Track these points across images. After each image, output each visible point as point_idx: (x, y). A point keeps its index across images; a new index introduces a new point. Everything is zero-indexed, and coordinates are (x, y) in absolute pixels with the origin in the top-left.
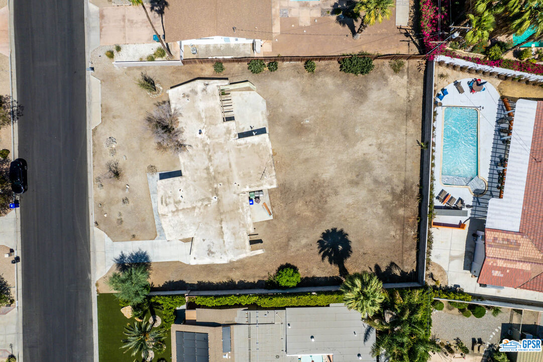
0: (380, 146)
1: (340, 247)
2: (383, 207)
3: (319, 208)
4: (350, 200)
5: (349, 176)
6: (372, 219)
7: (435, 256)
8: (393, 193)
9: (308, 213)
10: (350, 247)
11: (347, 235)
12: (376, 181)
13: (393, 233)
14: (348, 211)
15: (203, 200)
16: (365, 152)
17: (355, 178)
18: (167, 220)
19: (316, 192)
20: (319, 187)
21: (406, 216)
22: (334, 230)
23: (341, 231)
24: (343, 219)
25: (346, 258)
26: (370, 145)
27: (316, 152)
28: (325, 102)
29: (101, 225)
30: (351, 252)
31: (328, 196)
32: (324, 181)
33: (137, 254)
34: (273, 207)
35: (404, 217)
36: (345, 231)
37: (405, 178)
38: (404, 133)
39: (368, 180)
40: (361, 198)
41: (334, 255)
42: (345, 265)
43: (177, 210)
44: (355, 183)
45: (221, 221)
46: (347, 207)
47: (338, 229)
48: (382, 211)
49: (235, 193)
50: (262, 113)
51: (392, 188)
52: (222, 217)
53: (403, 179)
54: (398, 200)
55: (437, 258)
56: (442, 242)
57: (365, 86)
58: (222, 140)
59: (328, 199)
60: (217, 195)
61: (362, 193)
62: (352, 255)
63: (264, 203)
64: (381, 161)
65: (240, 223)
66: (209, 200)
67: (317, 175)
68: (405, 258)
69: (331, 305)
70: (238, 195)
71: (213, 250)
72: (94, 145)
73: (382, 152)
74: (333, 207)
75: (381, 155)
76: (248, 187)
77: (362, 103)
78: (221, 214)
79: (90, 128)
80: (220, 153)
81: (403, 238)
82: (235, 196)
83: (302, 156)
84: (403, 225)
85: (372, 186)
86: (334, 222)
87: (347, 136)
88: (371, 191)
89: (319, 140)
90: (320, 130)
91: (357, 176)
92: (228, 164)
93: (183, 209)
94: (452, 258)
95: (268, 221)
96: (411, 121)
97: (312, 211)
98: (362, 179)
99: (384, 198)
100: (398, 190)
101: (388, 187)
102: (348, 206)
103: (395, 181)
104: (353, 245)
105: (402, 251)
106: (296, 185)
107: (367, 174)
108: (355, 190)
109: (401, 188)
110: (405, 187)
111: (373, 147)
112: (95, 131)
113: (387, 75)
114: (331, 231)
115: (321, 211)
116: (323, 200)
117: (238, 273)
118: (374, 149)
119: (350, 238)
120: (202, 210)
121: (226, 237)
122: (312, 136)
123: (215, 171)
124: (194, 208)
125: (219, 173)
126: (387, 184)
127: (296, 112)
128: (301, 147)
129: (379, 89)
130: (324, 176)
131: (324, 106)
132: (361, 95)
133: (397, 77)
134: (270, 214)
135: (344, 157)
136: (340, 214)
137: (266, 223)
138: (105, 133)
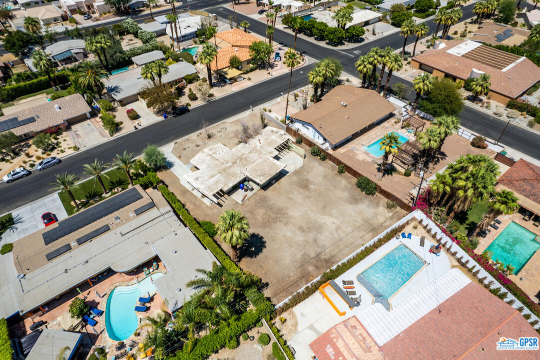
0: (338, 228)
1: (253, 249)
2: (303, 256)
3: (268, 221)
4: (289, 234)
5: (303, 224)
6: (289, 255)
7: (302, 313)
8: (318, 255)
9: (260, 218)
10: (259, 254)
11: (265, 247)
12: (315, 240)
13: (292, 274)
14: (281, 238)
15: (226, 161)
16: (326, 223)
17: (305, 228)
18: (201, 154)
19: (277, 214)
20: (282, 214)
21: (311, 273)
22: (262, 238)
23: (265, 242)
24: (274, 238)
25: (249, 256)
26: (333, 223)
27: (300, 200)
28: (331, 188)
29: (176, 145)
30: (256, 257)
31: (281, 221)
32: (287, 214)
33: (171, 162)
34: (248, 199)
35: (309, 273)
36: (266, 245)
37: (335, 255)
38: (361, 235)
39: (311, 236)
40: (296, 239)
41: (245, 249)
42: (243, 258)
43: (210, 155)
44: (302, 229)
45: (220, 173)
46: (283, 236)
47: (264, 240)
48: (300, 257)
49: (241, 171)
50: (295, 167)
51: (321, 253)
52: (223, 172)
53: (333, 254)
54: (317, 261)
55: (301, 316)
56: (317, 310)
57: (361, 199)
58: (264, 152)
59: (278, 223)
60: (233, 164)
61: (300, 238)
62: (254, 259)
63: (246, 195)
64: (330, 234)
65: (225, 181)
66: (228, 163)
67: (287, 208)
68: (281, 295)
69: (208, 250)
70: (241, 173)
71: (199, 179)
72: (217, 125)
73: (336, 232)
74: (276, 228)
75: (334, 232)
76: (249, 174)
77: (351, 204)
78: (224, 171)
79: (225, 121)
80: (257, 155)
81: (294, 283)
82: (239, 172)
83: (290, 196)
84: (303, 277)
85: (310, 240)
86: (266, 235)
87: (325, 208)
88: (307, 242)
89: (308, 197)
90: (314, 195)
91: (308, 228)
92: (253, 161)
93: (213, 157)
94: (312, 327)
95: (237, 203)
96: (372, 234)
97: (263, 219)
98: (309, 232)
99: (310, 252)
100: (323, 257)
101: (319, 250)
102: (285, 236)
103: (327, 251)
104: (261, 255)
105: (284, 290)
106: (272, 202)
107: (315, 232)
108: (298, 232)
109: (327, 257)
110: (329, 259)
111: (334, 225)
112: (224, 122)
113: (380, 205)
114: (260, 236)
115: (267, 224)
116: (275, 220)
117: (192, 206)
118: (334, 226)
119: (264, 250)
120: (219, 163)
121: (212, 179)
122: (307, 193)
123: (245, 157)
124: (218, 160)
125: (246, 159)
126: (320, 248)
127: (311, 179)
128: (295, 192)
129: (368, 207)
130: (290, 212)
131: (328, 189)
132: (355, 201)
133: (386, 210)
134: (243, 201)
135: (312, 215)
136: (275, 235)
137: (235, 202)
138: (227, 125)
